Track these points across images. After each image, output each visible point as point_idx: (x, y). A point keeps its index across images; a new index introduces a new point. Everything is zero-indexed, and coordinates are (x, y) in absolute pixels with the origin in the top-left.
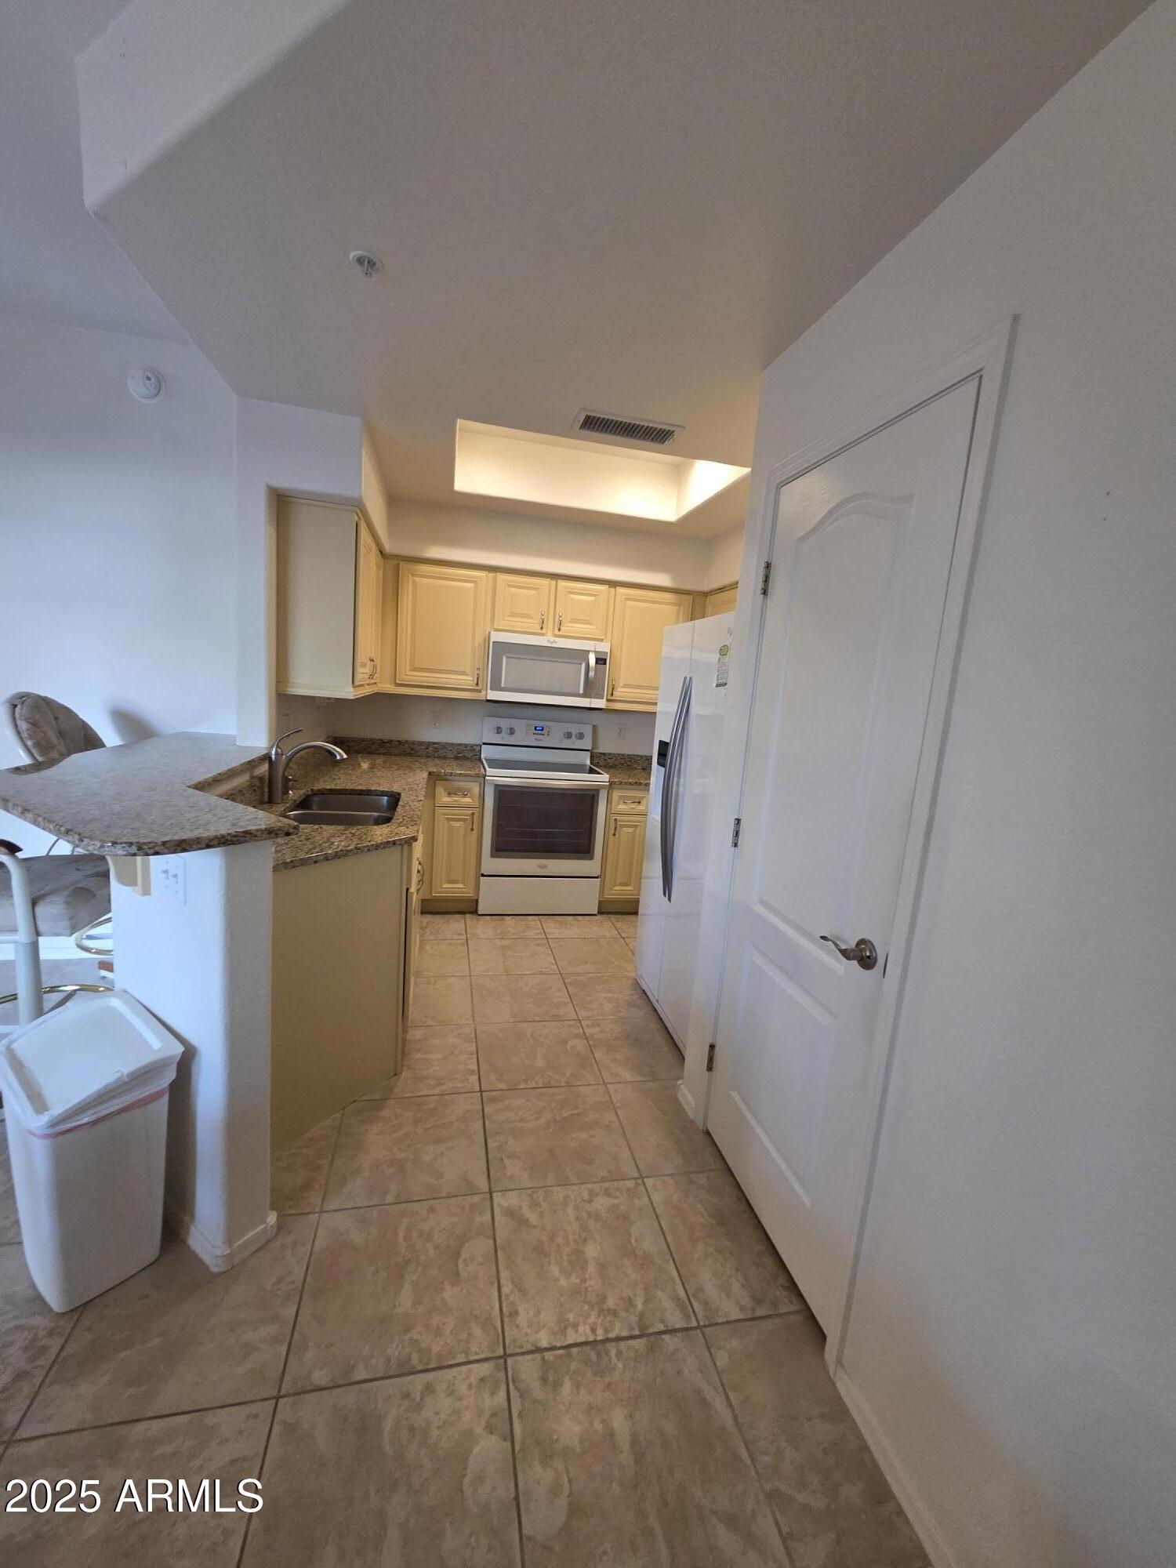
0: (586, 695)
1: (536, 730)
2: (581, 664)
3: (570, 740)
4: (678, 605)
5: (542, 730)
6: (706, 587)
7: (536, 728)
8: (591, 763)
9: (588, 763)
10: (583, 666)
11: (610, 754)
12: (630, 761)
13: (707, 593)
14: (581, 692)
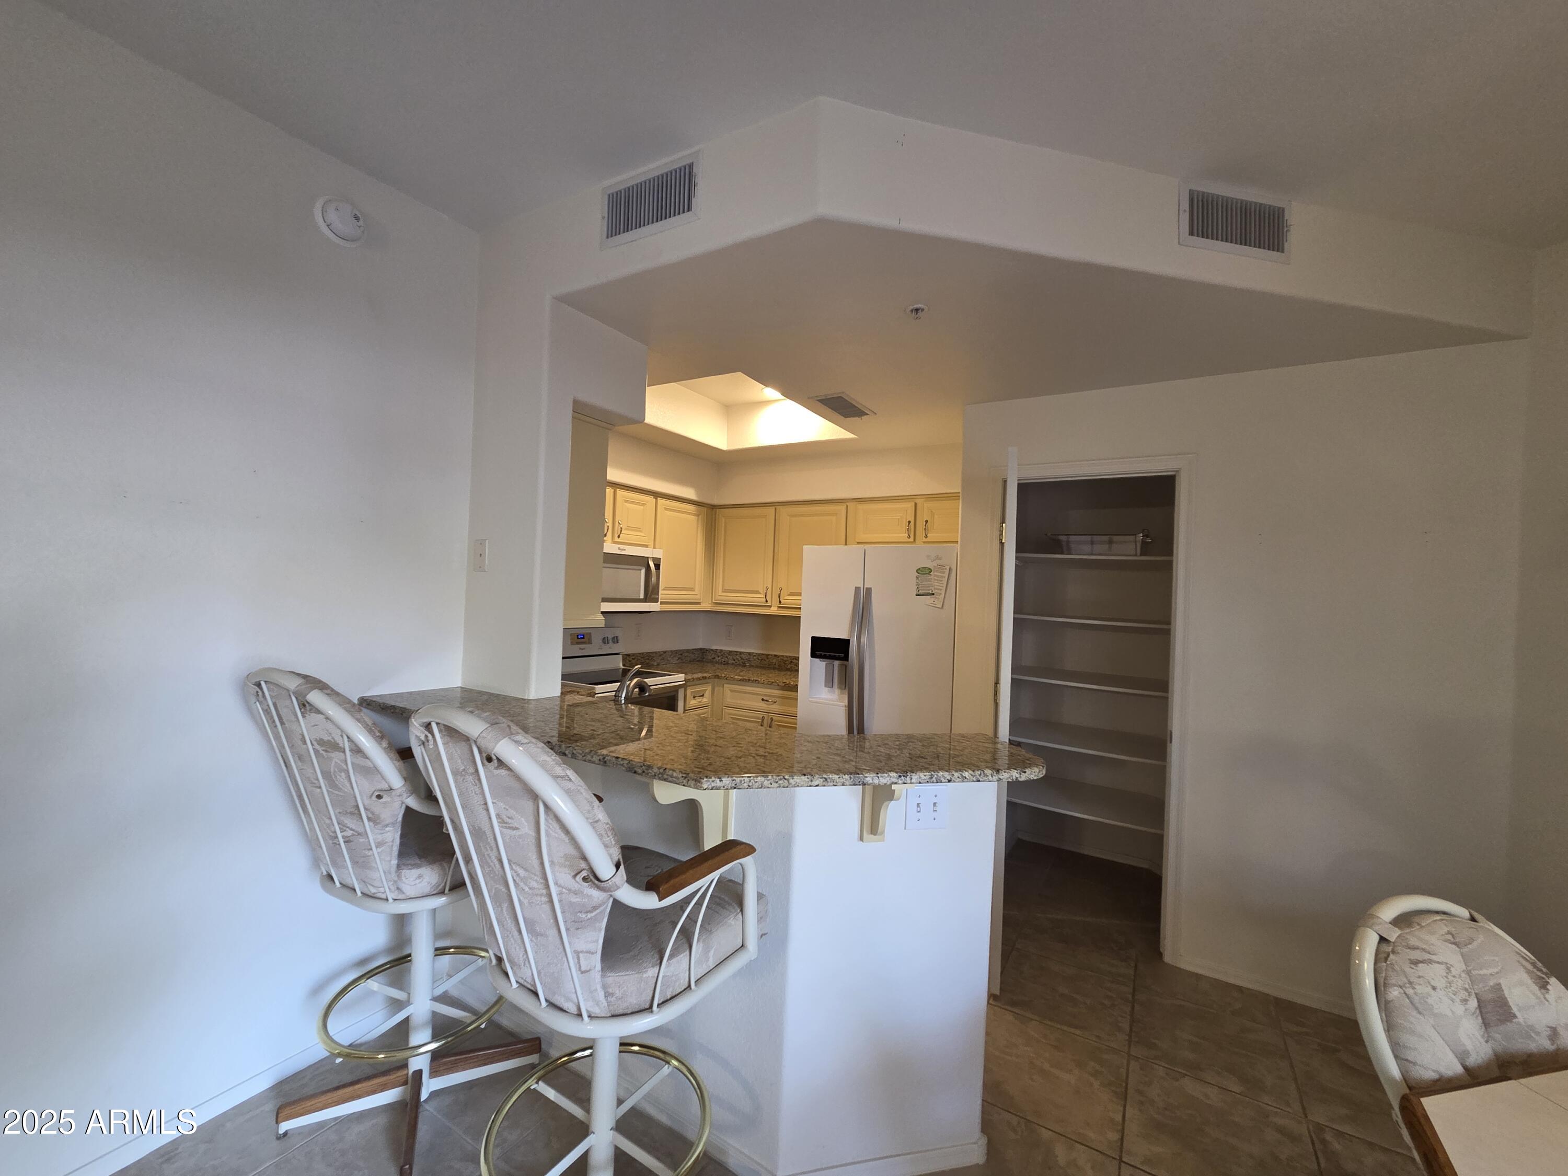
0: (645, 600)
1: (578, 638)
2: (641, 570)
3: (607, 646)
4: (698, 515)
5: (583, 638)
6: (716, 502)
7: (578, 636)
8: (624, 665)
9: (621, 666)
10: (643, 571)
11: (634, 655)
12: (648, 659)
13: (715, 506)
14: (642, 596)
